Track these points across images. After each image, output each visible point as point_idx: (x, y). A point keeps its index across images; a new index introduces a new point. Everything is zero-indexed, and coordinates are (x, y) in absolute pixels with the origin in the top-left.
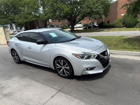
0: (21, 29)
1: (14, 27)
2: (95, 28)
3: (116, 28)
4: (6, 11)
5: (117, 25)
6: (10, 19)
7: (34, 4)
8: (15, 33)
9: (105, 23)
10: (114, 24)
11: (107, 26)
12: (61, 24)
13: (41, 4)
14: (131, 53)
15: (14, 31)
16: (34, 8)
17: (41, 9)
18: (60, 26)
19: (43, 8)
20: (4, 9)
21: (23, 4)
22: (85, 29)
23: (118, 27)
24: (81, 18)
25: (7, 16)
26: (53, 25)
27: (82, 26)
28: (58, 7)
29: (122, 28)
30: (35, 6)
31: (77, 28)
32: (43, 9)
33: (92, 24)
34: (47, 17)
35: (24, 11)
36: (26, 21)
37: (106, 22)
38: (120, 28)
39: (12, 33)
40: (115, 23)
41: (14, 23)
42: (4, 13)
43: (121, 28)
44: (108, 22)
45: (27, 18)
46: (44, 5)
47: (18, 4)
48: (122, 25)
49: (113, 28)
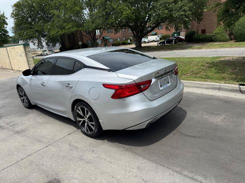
0: (54, 46)
1: (44, 44)
2: (181, 43)
3: (216, 41)
4: (30, 17)
5: (218, 36)
6: (37, 31)
7: (75, 4)
8: (46, 52)
9: (197, 33)
10: (214, 36)
11: (200, 38)
12: (121, 37)
13: (87, 4)
14: (202, 84)
15: (44, 49)
16: (75, 11)
17: (86, 11)
18: (119, 39)
19: (89, 10)
20: (28, 14)
21: (57, 4)
22: (161, 44)
23: (220, 41)
24: (154, 25)
25: (32, 24)
26: (106, 38)
27: (158, 39)
28: (114, 9)
29: (227, 41)
30: (76, 8)
31: (148, 43)
32: (89, 12)
33: (176, 35)
34: (94, 25)
35: (58, 16)
36: (61, 33)
37: (200, 32)
38: (224, 42)
39: (40, 53)
40: (215, 32)
41: (44, 36)
42: (27, 20)
43: (226, 43)
44: (204, 31)
45: (64, 28)
46: (90, 6)
47: (49, 4)
48: (228, 37)
49: (212, 43)
